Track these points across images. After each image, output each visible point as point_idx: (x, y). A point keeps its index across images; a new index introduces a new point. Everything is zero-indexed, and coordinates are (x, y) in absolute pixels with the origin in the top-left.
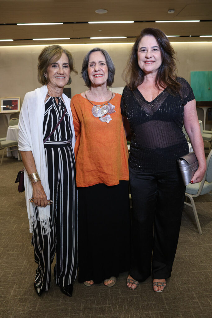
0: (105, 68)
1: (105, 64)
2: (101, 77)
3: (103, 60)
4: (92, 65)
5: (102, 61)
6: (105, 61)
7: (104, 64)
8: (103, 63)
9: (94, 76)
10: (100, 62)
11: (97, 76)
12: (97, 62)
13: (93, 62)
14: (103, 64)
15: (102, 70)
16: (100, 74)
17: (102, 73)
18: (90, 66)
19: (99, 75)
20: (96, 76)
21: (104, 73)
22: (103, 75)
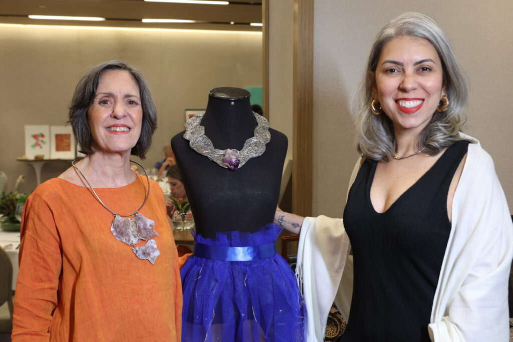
0: (136, 112)
1: (139, 102)
2: (127, 132)
3: (135, 92)
4: (104, 102)
5: (132, 94)
6: (139, 96)
7: (137, 104)
8: (133, 99)
9: (108, 128)
10: (127, 96)
11: (118, 129)
12: (120, 97)
13: (110, 95)
14: (132, 103)
15: (130, 116)
16: (124, 126)
17: (130, 124)
18: (100, 103)
19: (123, 129)
20: (113, 129)
21: (135, 124)
22: (130, 128)
